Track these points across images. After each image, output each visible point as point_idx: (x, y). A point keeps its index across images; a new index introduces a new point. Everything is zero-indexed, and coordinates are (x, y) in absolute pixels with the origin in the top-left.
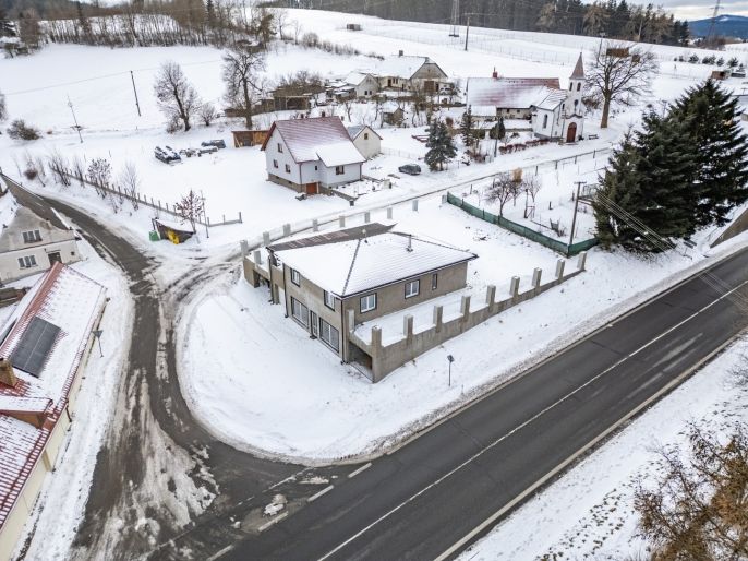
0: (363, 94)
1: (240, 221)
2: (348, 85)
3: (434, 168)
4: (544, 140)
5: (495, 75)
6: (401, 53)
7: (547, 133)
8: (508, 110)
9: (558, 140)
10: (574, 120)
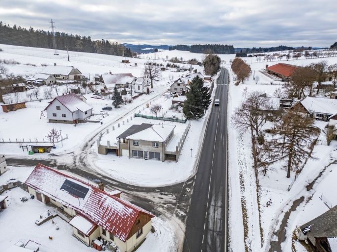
0: (50, 83)
1: (67, 138)
2: (38, 79)
3: (116, 107)
4: (141, 94)
5: (110, 73)
6: (55, 64)
7: (141, 91)
8: (119, 85)
9: (145, 93)
10: (148, 87)
